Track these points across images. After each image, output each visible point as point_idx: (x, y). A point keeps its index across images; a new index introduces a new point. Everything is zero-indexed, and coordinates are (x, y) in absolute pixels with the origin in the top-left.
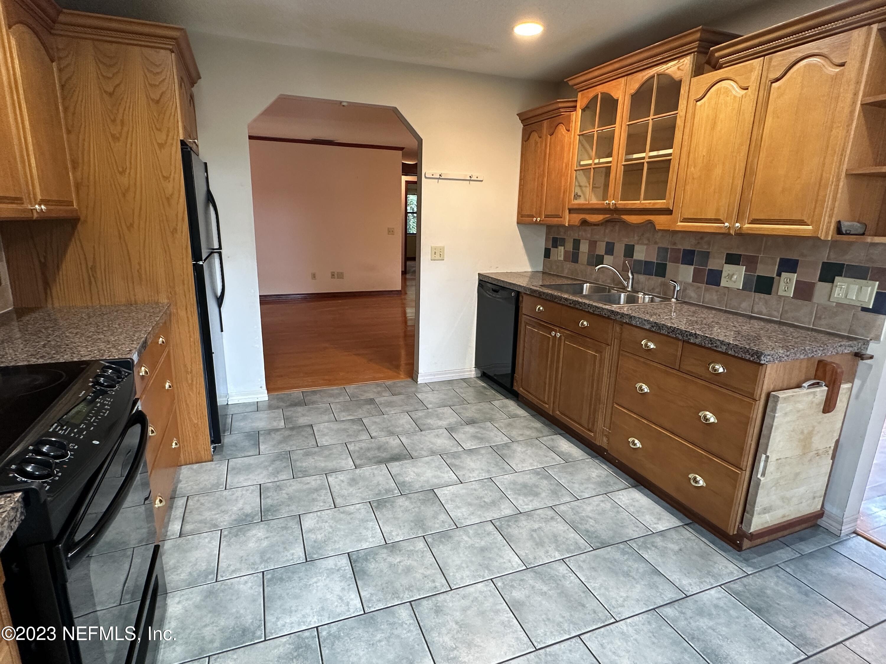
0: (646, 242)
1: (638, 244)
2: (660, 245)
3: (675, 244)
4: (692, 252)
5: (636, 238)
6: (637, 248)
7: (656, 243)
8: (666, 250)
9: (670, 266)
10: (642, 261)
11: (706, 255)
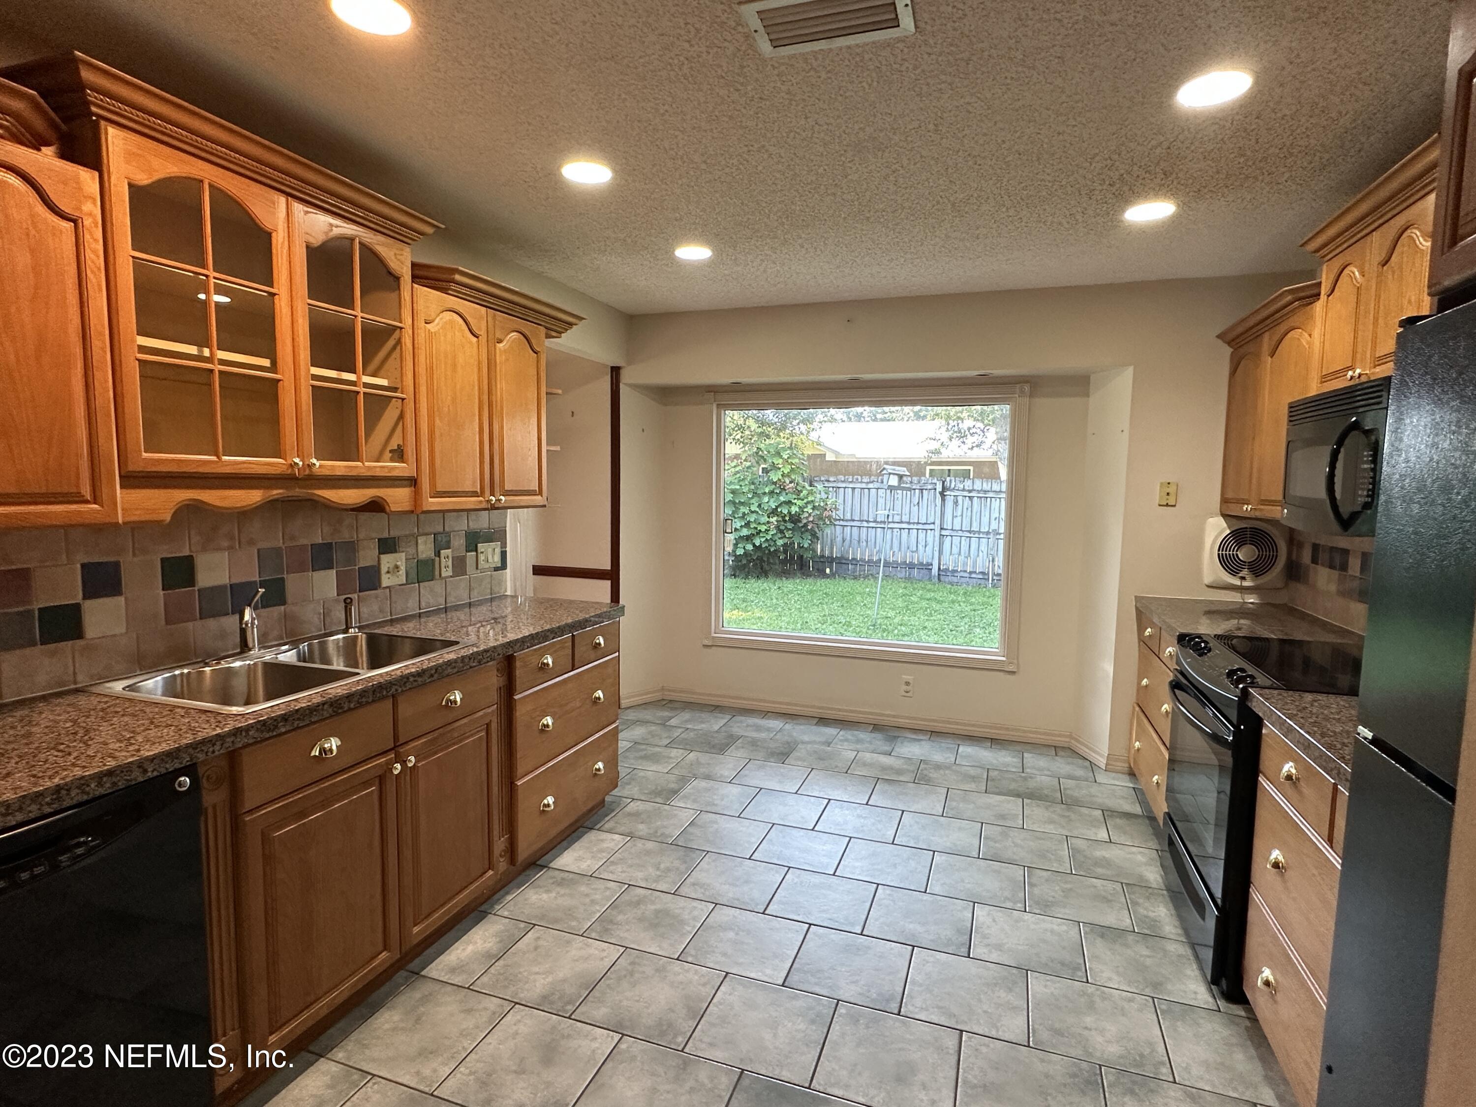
0: (225, 544)
1: (204, 549)
2: (264, 545)
3: (293, 538)
4: (328, 547)
5: (195, 539)
6: (202, 561)
7: (251, 542)
8: (277, 551)
9: (293, 582)
10: (225, 586)
11: (351, 548)
